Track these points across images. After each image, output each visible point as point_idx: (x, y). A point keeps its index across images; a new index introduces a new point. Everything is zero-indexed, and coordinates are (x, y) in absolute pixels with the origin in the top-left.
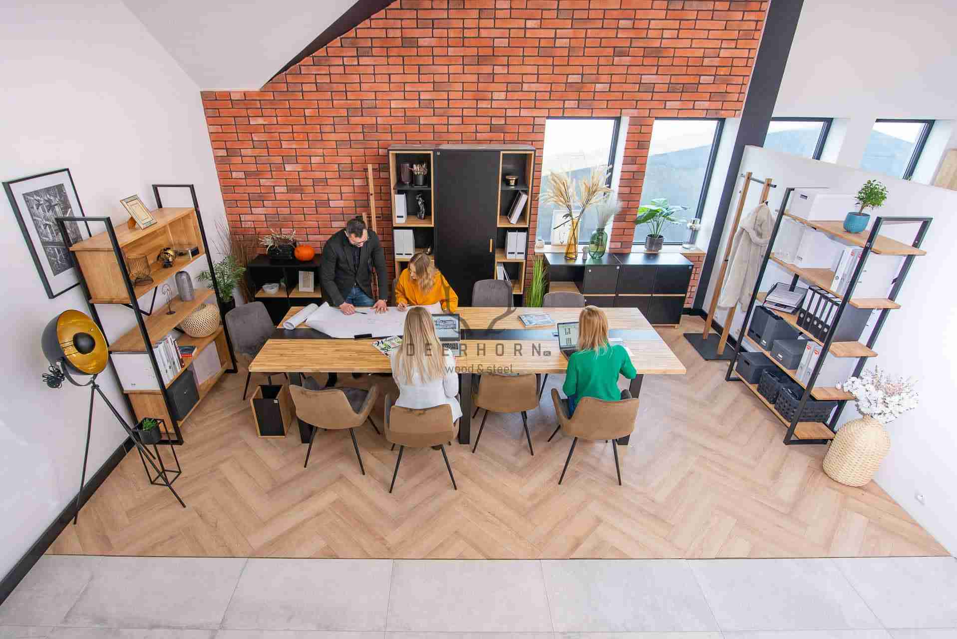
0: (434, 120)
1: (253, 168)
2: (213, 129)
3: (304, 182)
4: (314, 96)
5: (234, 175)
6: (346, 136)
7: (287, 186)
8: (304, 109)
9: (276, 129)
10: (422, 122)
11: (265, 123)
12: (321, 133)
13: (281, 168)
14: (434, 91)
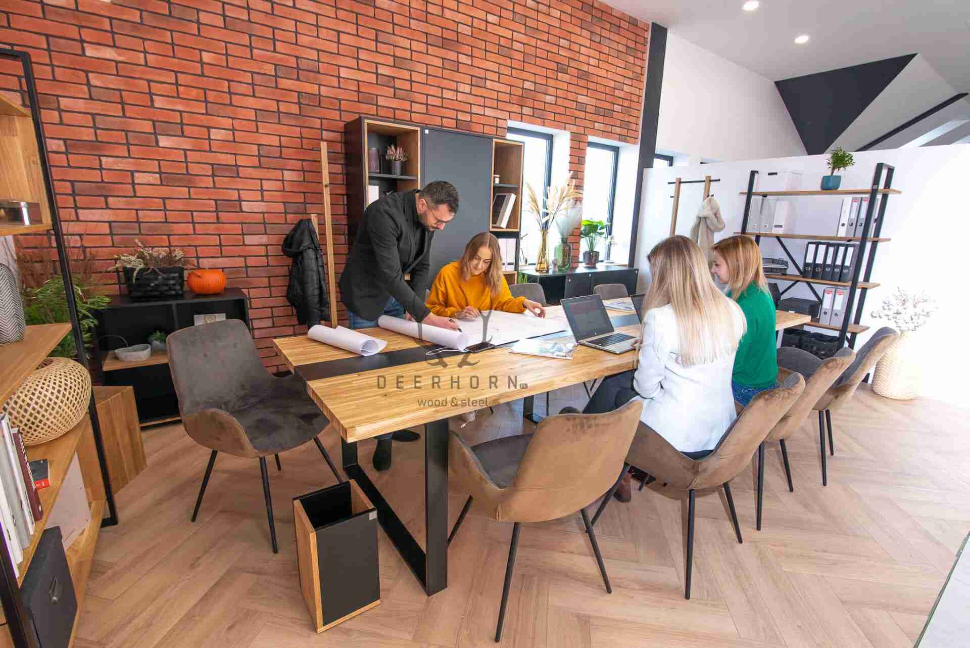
0: (394, 104)
1: (87, 135)
3: (194, 169)
4: (220, 35)
6: (273, 106)
7: (160, 173)
8: (201, 50)
9: (143, 72)
10: (379, 103)
11: (120, 59)
12: (230, 93)
13: (150, 141)
14: (395, 66)
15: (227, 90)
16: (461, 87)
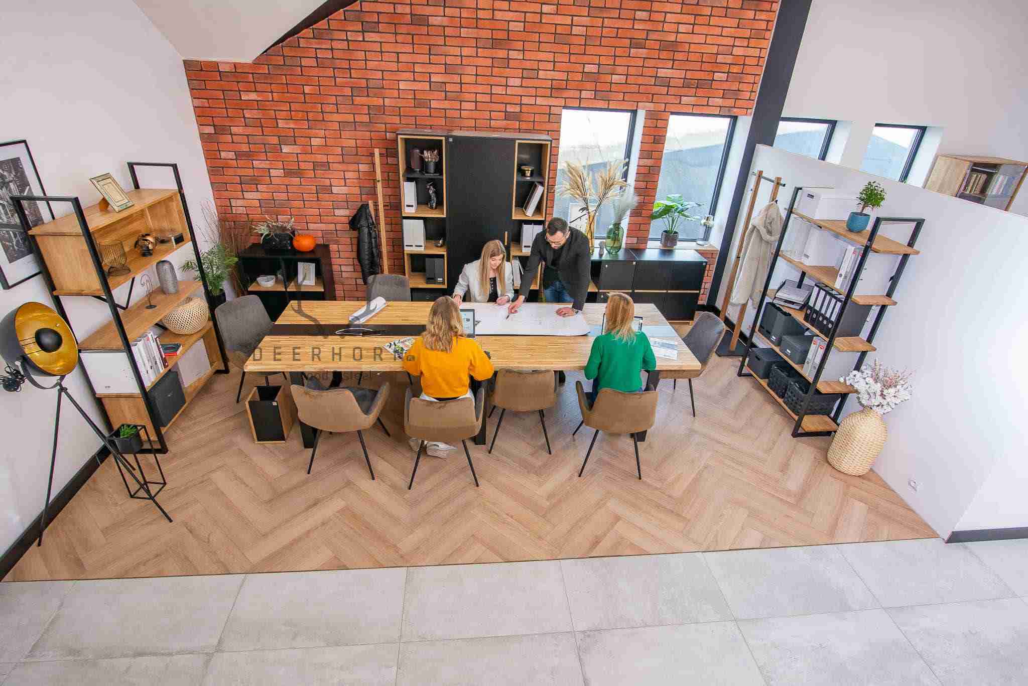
0: (446, 104)
1: (245, 148)
2: (198, 102)
3: (303, 166)
4: (315, 72)
5: (223, 154)
6: (350, 118)
7: (284, 169)
8: (303, 85)
9: (272, 106)
10: (432, 106)
11: (259, 99)
12: (322, 112)
13: (277, 150)
14: (446, 73)
15: (320, 111)
16: (511, 82)
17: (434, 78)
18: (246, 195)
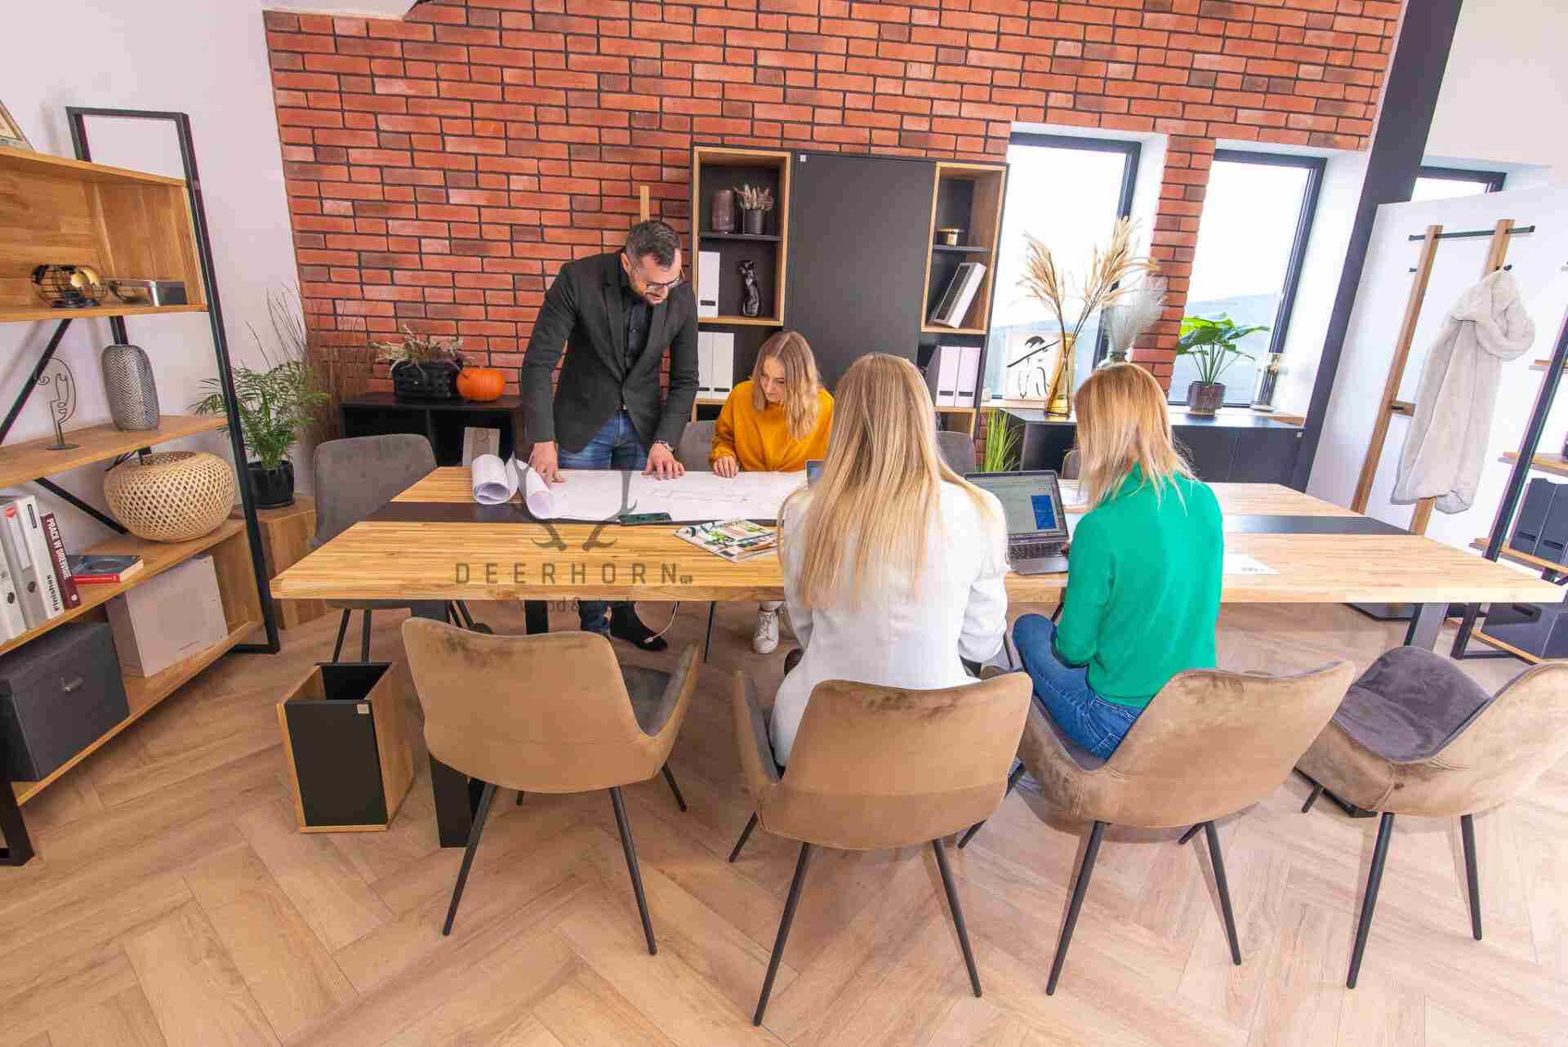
0: (783, 112)
1: (374, 193)
2: (285, 98)
3: (490, 232)
4: (526, 41)
6: (592, 135)
7: (450, 238)
8: (502, 67)
9: (435, 107)
11: (411, 92)
12: (537, 123)
13: (440, 197)
14: (787, 50)
15: (533, 119)
16: (914, 71)
17: (765, 59)
18: (371, 292)
